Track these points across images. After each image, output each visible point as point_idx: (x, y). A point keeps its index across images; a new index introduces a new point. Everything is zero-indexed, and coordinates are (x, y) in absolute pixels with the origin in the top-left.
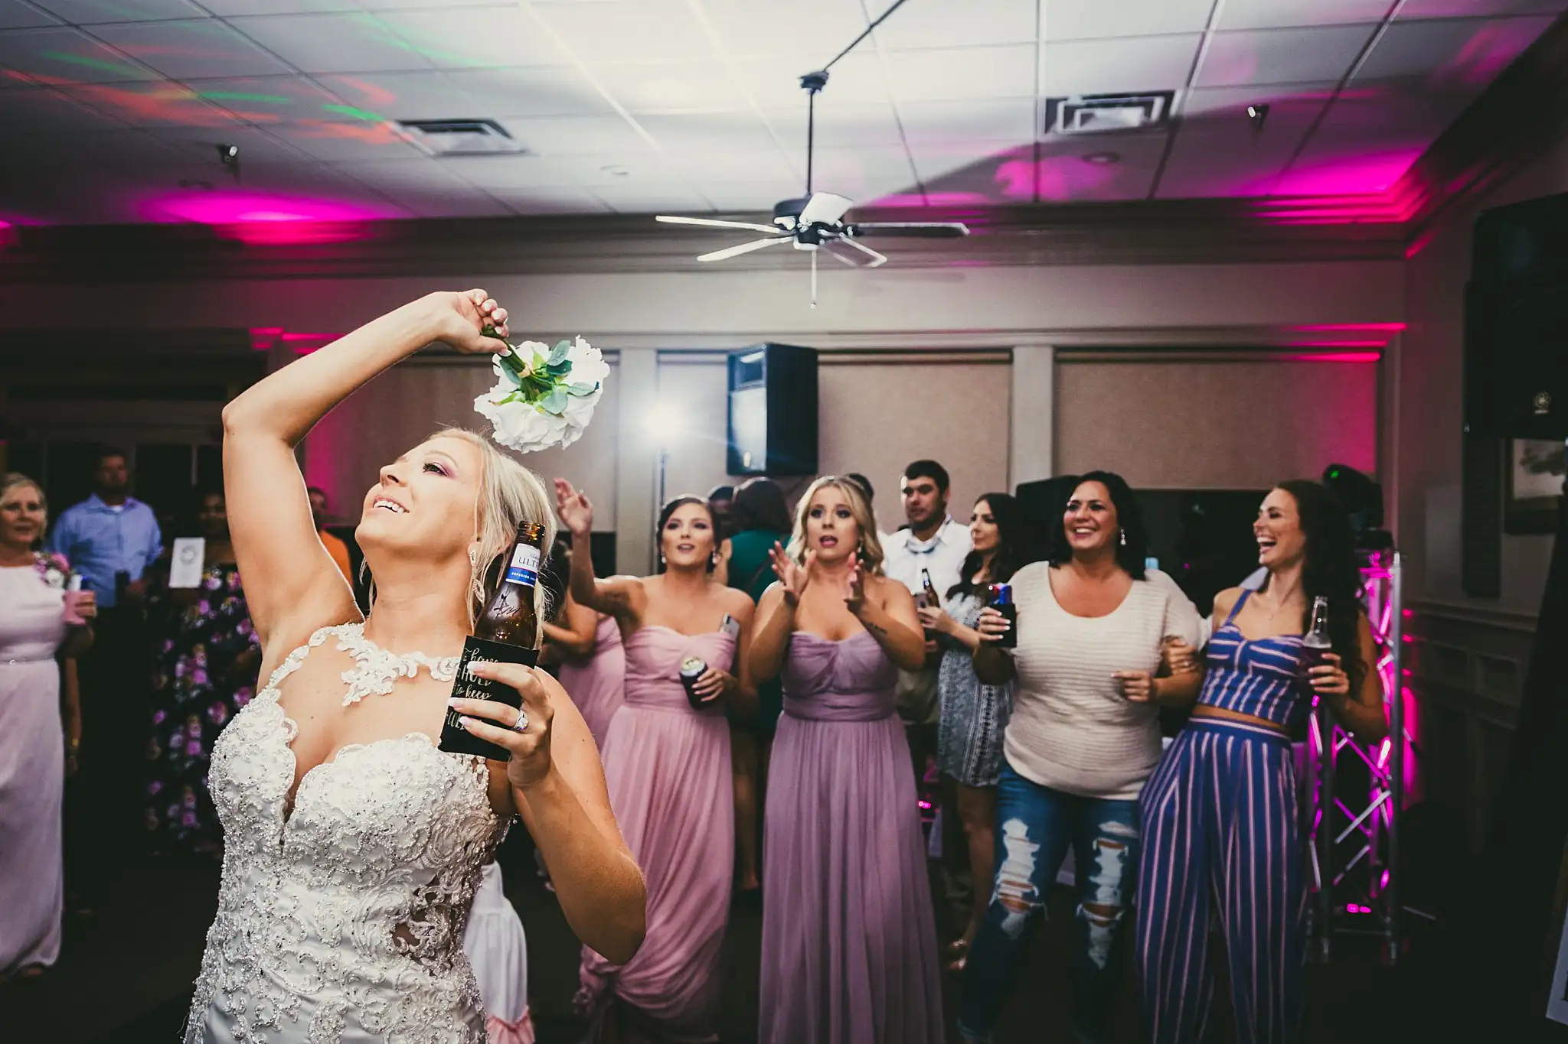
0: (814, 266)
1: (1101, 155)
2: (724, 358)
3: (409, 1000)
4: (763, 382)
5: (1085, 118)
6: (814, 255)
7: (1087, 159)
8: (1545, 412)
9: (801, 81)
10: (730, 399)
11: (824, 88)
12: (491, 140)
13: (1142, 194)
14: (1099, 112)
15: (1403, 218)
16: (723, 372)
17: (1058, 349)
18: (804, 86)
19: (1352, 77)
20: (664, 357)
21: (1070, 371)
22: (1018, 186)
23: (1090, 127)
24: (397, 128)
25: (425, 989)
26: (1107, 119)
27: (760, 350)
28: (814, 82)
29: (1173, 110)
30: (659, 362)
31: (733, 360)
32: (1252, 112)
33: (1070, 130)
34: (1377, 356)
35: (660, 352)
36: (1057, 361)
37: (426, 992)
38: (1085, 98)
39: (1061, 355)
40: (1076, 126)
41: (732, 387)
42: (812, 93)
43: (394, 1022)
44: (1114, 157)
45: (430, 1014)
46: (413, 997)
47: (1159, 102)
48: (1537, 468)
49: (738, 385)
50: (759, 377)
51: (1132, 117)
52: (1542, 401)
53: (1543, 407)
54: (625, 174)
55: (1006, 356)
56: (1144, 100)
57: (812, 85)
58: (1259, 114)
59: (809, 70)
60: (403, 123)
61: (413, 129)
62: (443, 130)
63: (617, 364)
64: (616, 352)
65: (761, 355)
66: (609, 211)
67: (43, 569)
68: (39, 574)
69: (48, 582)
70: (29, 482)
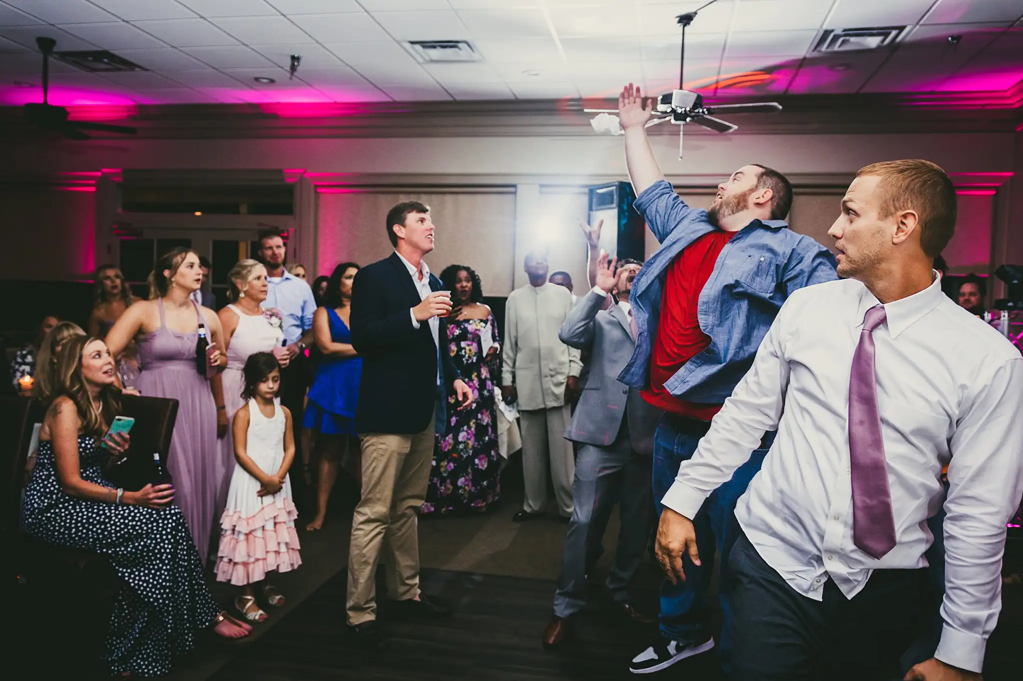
0: (682, 133)
1: (841, 65)
2: (586, 190)
4: (614, 205)
5: (843, 43)
6: (682, 127)
7: (832, 68)
9: (677, 19)
10: (589, 216)
11: (692, 22)
12: (463, 52)
13: (854, 90)
14: (852, 39)
15: (1016, 106)
16: (585, 199)
18: (679, 22)
20: (544, 189)
23: (845, 48)
24: (408, 46)
26: (856, 43)
27: (613, 185)
28: (686, 20)
29: (900, 38)
30: (541, 193)
31: (591, 191)
32: (950, 39)
33: (830, 50)
34: (994, 192)
35: (542, 186)
38: (844, 30)
40: (836, 48)
41: (591, 209)
42: (684, 26)
44: (849, 67)
47: (894, 33)
49: (594, 207)
50: (612, 203)
51: (873, 42)
54: (537, 75)
56: (883, 32)
57: (685, 21)
58: (955, 41)
59: (684, 11)
60: (412, 43)
61: (418, 47)
62: (434, 47)
63: (515, 193)
64: (514, 186)
65: (614, 188)
66: (513, 98)
67: (269, 317)
68: (267, 320)
69: (271, 324)
70: (261, 265)
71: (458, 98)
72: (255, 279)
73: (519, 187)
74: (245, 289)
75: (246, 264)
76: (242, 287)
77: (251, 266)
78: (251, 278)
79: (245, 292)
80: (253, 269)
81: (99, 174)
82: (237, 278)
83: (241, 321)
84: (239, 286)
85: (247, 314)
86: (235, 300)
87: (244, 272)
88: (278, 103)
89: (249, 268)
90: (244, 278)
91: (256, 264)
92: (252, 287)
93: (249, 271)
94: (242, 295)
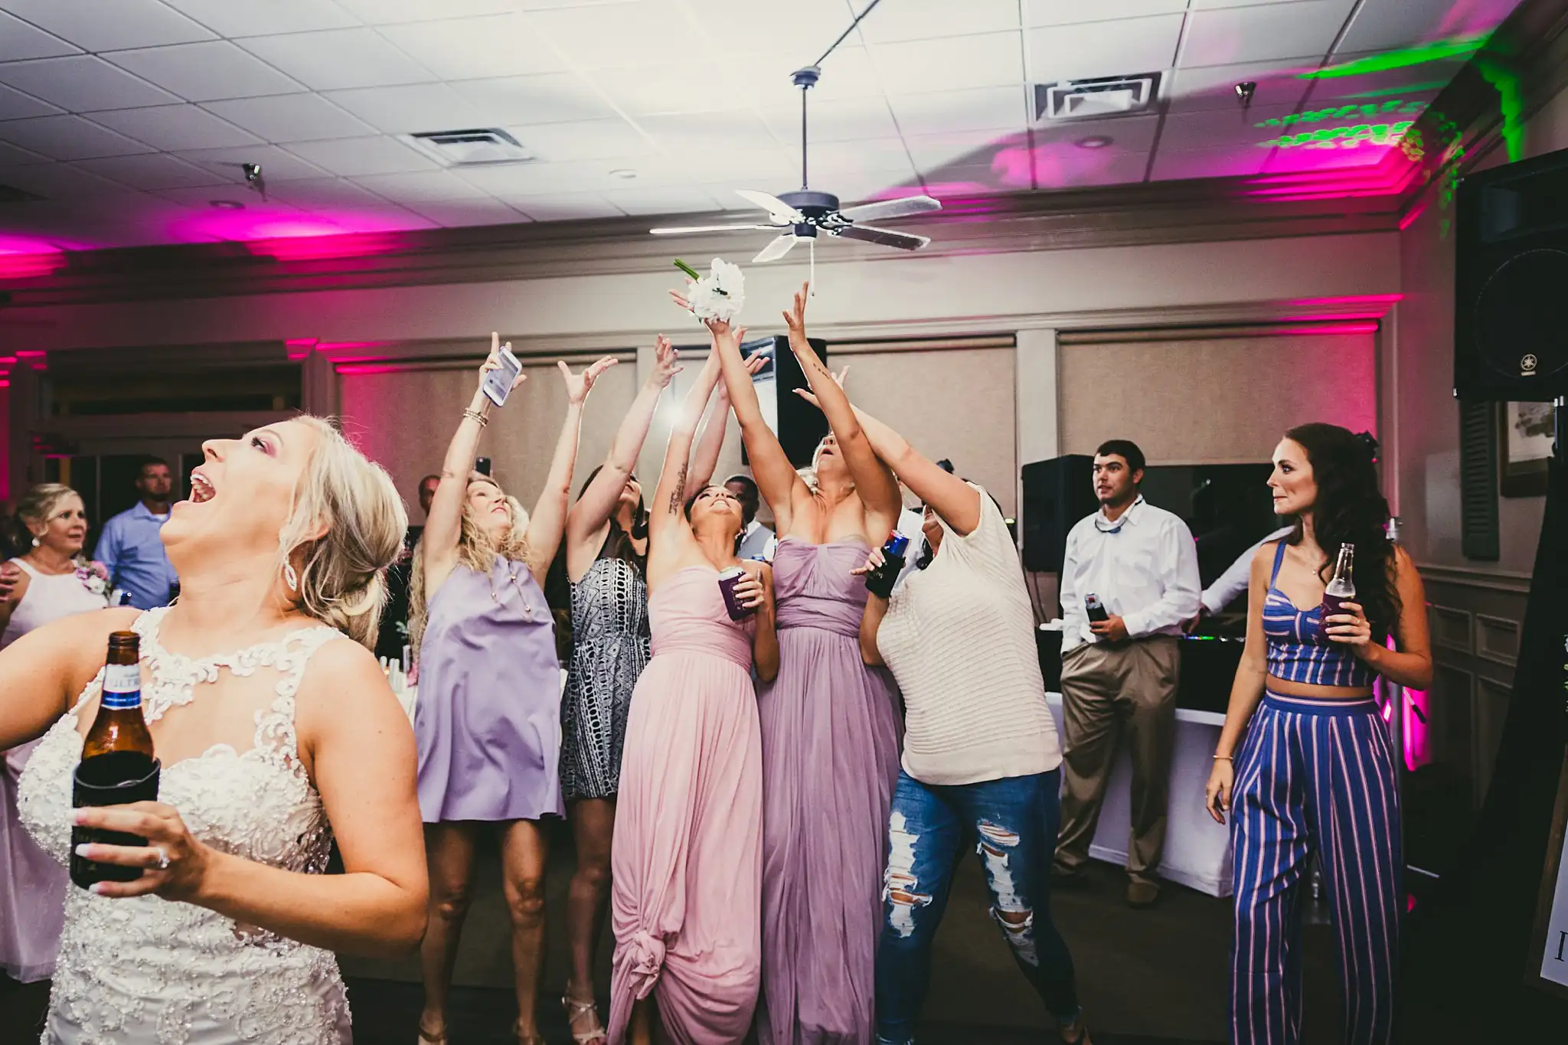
0: (812, 259)
1: (1094, 139)
3: (256, 985)
4: (773, 374)
5: (1075, 103)
6: (812, 247)
7: (1080, 144)
8: (1533, 373)
9: (793, 78)
11: (817, 84)
12: (499, 149)
13: (1139, 178)
14: (1089, 97)
15: (1398, 190)
17: (1060, 332)
18: (797, 83)
19: (1335, 51)
21: (1074, 353)
22: (1014, 174)
23: (1082, 111)
24: (411, 141)
25: (271, 972)
26: (1097, 103)
27: (770, 343)
28: (807, 78)
29: (1161, 93)
32: (1239, 90)
33: (1061, 115)
34: (1374, 328)
36: (1060, 344)
37: (273, 974)
38: (1073, 83)
39: (1064, 337)
40: (1066, 111)
42: (805, 89)
43: (243, 1007)
44: (1107, 141)
45: (281, 994)
46: (260, 980)
47: (1146, 84)
48: (1532, 430)
50: (770, 370)
51: (1121, 100)
52: (1529, 362)
53: (1531, 368)
54: (634, 176)
55: (1010, 340)
56: (1132, 83)
57: (804, 81)
58: (1246, 93)
59: (800, 66)
60: (418, 135)
61: (426, 141)
62: (454, 141)
63: (634, 361)
64: (634, 350)
65: (771, 348)
66: (622, 214)
67: (85, 576)
68: (81, 581)
69: (89, 588)
70: (73, 492)
71: (539, 219)
72: (60, 516)
73: (639, 351)
74: (43, 533)
75: (46, 490)
76: (38, 530)
77: (55, 494)
78: (52, 515)
79: (42, 539)
80: (57, 500)
81: (13, 360)
82: (29, 514)
83: (32, 583)
84: (32, 528)
85: (44, 572)
86: (25, 550)
87: (42, 504)
88: (272, 239)
89: (50, 499)
90: (41, 515)
91: (63, 492)
92: (54, 529)
93: (51, 504)
94: (35, 542)
